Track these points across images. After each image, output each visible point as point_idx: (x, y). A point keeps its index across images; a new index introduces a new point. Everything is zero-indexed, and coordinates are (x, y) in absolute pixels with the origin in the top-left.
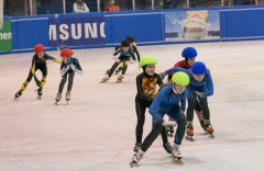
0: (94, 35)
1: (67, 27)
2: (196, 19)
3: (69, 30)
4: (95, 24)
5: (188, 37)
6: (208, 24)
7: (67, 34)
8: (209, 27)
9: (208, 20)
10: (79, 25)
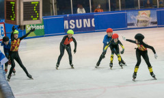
0: (89, 26)
1: (73, 21)
2: (144, 15)
3: (75, 23)
4: (89, 20)
5: (140, 25)
6: (151, 18)
7: (74, 25)
8: (151, 19)
9: (150, 16)
10: (80, 20)
